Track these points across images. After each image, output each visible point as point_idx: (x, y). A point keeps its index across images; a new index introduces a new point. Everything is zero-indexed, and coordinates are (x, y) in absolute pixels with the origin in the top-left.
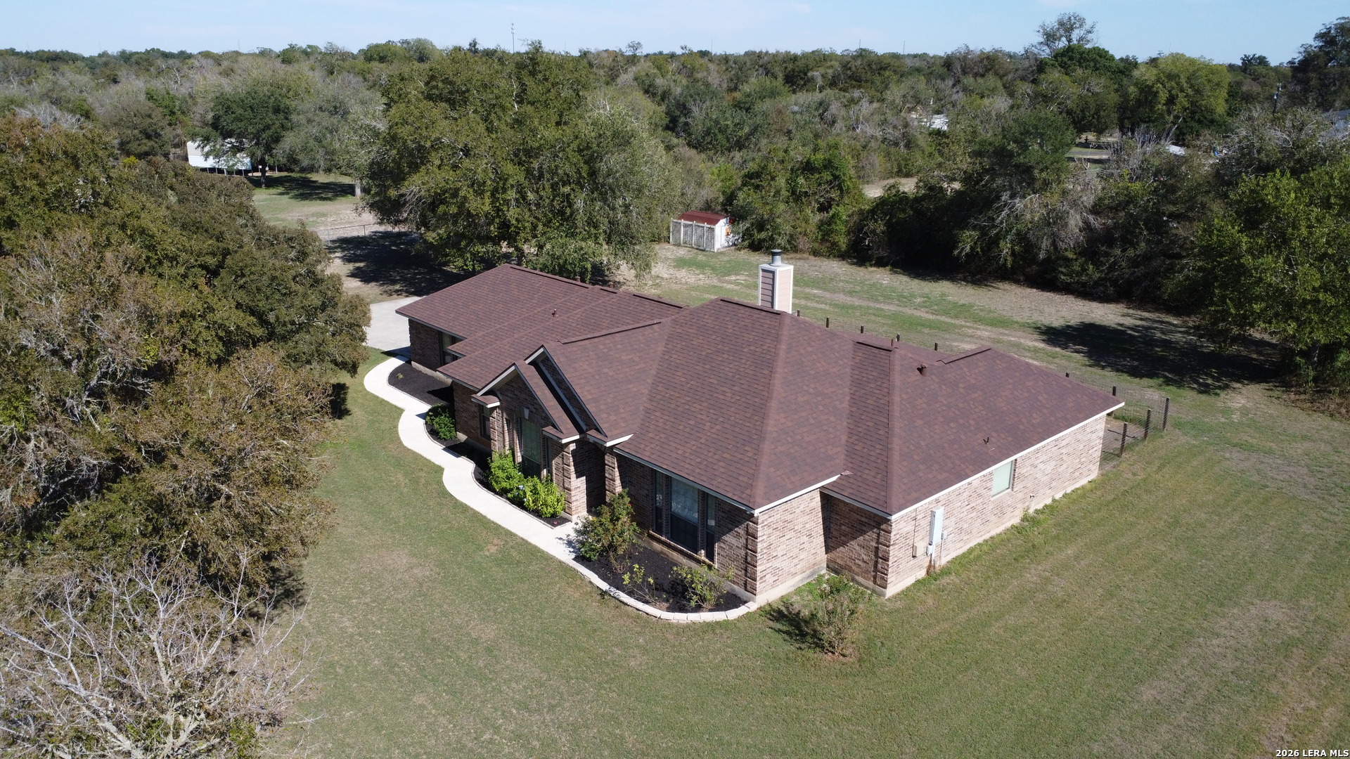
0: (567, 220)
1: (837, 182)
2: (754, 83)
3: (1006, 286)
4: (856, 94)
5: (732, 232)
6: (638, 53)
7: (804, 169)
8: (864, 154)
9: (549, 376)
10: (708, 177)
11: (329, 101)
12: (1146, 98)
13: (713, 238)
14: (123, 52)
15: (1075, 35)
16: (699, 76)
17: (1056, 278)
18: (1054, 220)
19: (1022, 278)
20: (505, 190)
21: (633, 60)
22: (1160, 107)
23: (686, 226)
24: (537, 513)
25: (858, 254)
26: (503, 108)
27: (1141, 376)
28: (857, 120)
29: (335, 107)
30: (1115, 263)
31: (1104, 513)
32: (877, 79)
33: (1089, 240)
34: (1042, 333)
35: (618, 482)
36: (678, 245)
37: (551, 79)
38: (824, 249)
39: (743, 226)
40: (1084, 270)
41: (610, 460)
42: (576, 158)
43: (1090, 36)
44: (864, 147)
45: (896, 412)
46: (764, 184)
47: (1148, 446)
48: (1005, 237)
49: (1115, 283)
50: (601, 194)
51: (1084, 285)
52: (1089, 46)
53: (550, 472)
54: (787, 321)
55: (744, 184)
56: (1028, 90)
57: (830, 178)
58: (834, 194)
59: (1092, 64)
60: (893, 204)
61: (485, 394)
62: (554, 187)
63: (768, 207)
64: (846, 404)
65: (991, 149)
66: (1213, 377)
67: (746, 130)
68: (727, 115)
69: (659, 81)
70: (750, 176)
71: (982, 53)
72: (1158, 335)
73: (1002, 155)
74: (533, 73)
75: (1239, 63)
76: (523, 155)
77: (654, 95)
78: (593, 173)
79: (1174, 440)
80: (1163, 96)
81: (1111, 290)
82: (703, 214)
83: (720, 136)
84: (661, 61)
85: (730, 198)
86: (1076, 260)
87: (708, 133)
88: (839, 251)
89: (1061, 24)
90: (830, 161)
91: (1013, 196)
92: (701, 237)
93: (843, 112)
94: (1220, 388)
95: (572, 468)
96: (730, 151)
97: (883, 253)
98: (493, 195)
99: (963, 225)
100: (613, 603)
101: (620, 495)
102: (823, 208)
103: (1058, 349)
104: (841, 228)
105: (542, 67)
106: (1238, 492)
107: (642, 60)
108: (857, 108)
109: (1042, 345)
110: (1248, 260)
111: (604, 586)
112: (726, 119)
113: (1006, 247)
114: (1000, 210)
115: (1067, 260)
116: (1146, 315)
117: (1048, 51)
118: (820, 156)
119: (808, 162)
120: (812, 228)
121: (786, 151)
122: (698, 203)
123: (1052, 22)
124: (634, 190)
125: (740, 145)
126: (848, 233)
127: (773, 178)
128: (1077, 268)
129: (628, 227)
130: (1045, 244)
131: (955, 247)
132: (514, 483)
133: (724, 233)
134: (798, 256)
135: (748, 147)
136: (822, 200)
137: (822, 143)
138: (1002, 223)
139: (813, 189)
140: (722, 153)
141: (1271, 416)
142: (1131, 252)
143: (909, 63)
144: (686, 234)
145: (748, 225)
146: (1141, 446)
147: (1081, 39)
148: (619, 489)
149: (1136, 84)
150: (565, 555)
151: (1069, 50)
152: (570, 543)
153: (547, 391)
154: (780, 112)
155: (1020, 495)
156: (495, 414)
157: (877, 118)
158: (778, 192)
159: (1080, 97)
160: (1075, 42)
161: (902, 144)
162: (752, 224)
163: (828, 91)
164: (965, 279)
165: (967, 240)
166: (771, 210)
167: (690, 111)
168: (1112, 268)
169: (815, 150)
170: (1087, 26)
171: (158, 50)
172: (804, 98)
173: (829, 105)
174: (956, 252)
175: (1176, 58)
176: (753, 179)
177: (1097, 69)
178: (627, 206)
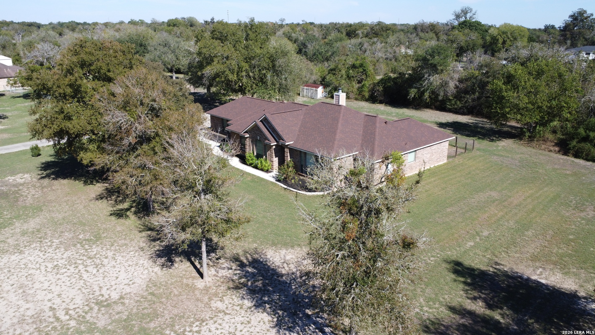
0: (264, 83)
1: (365, 72)
2: (333, 35)
3: (428, 110)
4: (375, 39)
5: (324, 91)
6: (284, 23)
7: (352, 67)
8: (377, 64)
9: (266, 125)
10: (315, 71)
11: (163, 42)
12: (494, 42)
13: (317, 94)
14: (59, 23)
15: (468, 16)
16: (310, 33)
17: (446, 107)
18: (444, 84)
19: (433, 107)
20: (242, 72)
21: (281, 26)
22: (500, 45)
23: (306, 89)
24: (262, 170)
25: (373, 99)
26: (240, 42)
27: (470, 137)
28: (376, 51)
29: (166, 44)
30: (467, 100)
31: (446, 171)
32: (384, 34)
33: (457, 92)
34: (438, 124)
35: (289, 157)
36: (304, 97)
37: (258, 32)
38: (359, 97)
39: (328, 89)
40: (456, 103)
41: (287, 150)
42: (268, 60)
43: (474, 16)
44: (378, 61)
45: (377, 134)
46: (337, 73)
47: (466, 154)
48: (427, 91)
49: (467, 108)
50: (277, 74)
51: (456, 109)
52: (474, 20)
53: (266, 156)
54: (343, 108)
55: (329, 73)
56: (445, 38)
57: (362, 70)
58: (364, 77)
59: (474, 28)
60: (386, 80)
61: (244, 133)
62: (260, 70)
63: (338, 82)
64: (361, 132)
65: (421, 58)
66: (496, 137)
67: (330, 53)
68: (323, 47)
69: (293, 35)
70: (331, 70)
71: (430, 23)
72: (480, 125)
73: (425, 60)
74: (251, 29)
75: (543, 28)
76: (248, 59)
77: (291, 40)
78: (274, 66)
79: (475, 153)
80: (501, 41)
81: (465, 110)
82: (313, 85)
83: (319, 56)
84: (293, 26)
85: (324, 79)
86: (453, 100)
87: (314, 54)
88: (365, 98)
89: (462, 11)
90: (362, 64)
91: (429, 76)
92: (313, 93)
93: (369, 47)
94: (498, 140)
95: (274, 154)
96: (323, 62)
97: (382, 98)
98: (237, 74)
99: (411, 87)
100: (288, 191)
101: (290, 161)
102: (359, 82)
103: (442, 129)
104: (366, 89)
105: (254, 27)
106: (492, 166)
107: (286, 26)
108: (376, 45)
109: (437, 128)
110: (505, 94)
111: (286, 187)
112: (322, 49)
113: (427, 95)
114: (424, 81)
115: (450, 100)
116: (478, 119)
117: (457, 22)
118: (358, 62)
119: (354, 65)
120: (355, 90)
121: (345, 60)
122: (311, 81)
123: (458, 10)
124: (289, 72)
125: (327, 59)
126: (369, 91)
127: (340, 71)
128: (453, 102)
129: (286, 86)
130: (442, 94)
131: (409, 95)
132: (254, 161)
133: (321, 92)
134: (350, 100)
135: (330, 60)
136: (359, 79)
137: (359, 58)
138: (425, 86)
139: (356, 75)
140: (320, 63)
141: (512, 148)
142: (473, 96)
143: (399, 27)
144: (306, 92)
145: (330, 89)
146: (463, 154)
147: (471, 17)
148: (289, 159)
149: (490, 36)
150: (273, 180)
151: (465, 22)
152: (273, 177)
153: (266, 130)
154: (344, 47)
155: (418, 164)
156: (247, 140)
157: (383, 49)
158: (342, 76)
159: (466, 41)
160: (468, 19)
161: (393, 60)
162: (332, 88)
163: (364, 38)
164: (412, 108)
165: (413, 93)
166: (339, 83)
167: (307, 46)
168: (466, 102)
169: (357, 60)
170: (473, 12)
171: (74, 21)
172: (354, 41)
173: (363, 44)
174: (408, 97)
175: (506, 25)
176: (332, 71)
177: (477, 30)
178: (286, 78)
